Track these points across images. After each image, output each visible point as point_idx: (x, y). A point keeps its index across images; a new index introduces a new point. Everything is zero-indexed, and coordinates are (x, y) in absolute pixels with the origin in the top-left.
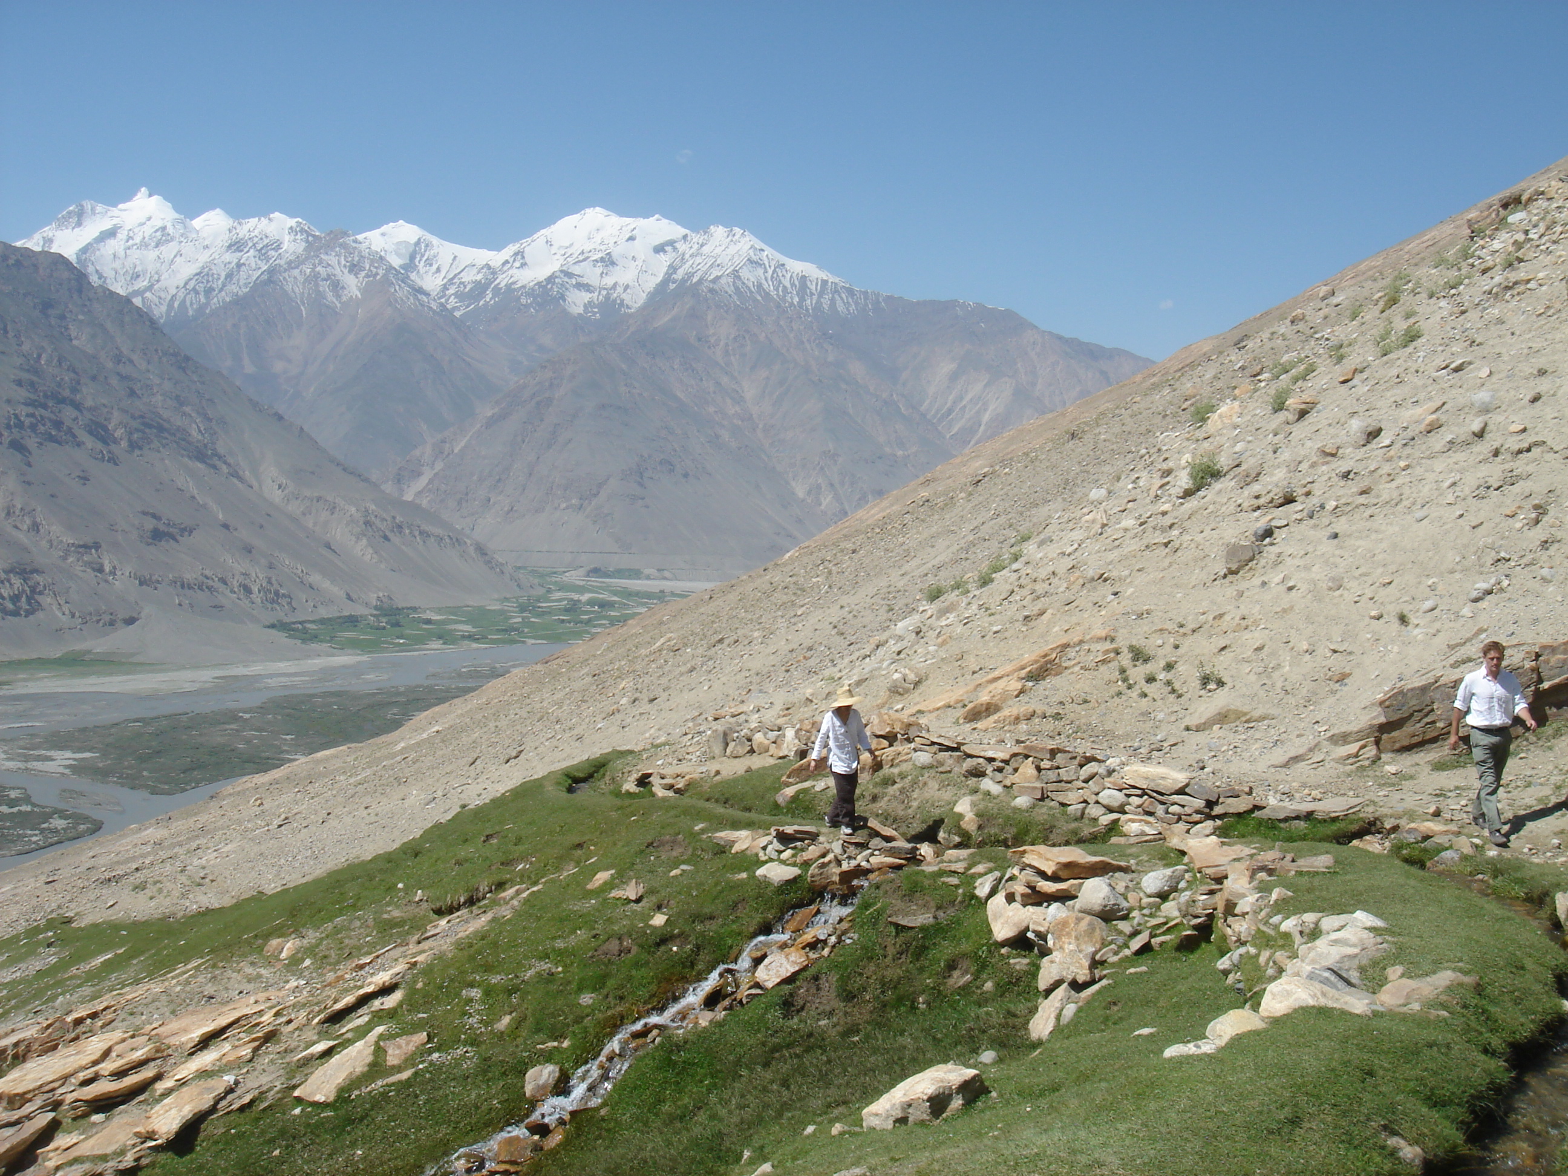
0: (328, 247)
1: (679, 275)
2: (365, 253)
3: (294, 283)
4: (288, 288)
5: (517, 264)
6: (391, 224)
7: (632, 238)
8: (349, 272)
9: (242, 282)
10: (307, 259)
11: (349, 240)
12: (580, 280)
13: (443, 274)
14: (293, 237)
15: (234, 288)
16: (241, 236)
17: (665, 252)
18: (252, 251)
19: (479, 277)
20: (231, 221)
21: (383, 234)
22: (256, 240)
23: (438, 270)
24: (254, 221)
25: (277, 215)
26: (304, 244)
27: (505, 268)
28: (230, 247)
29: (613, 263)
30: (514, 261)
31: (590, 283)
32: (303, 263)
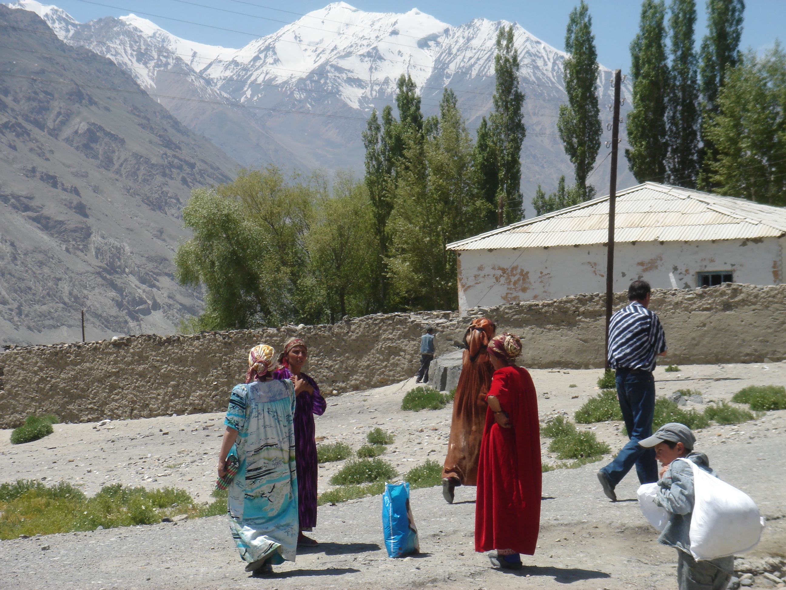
1: (452, 68)
5: (270, 60)
7: (395, 33)
12: (350, 75)
17: (428, 46)
19: (228, 74)
27: (258, 64)
29: (381, 58)
30: (266, 56)
31: (361, 78)
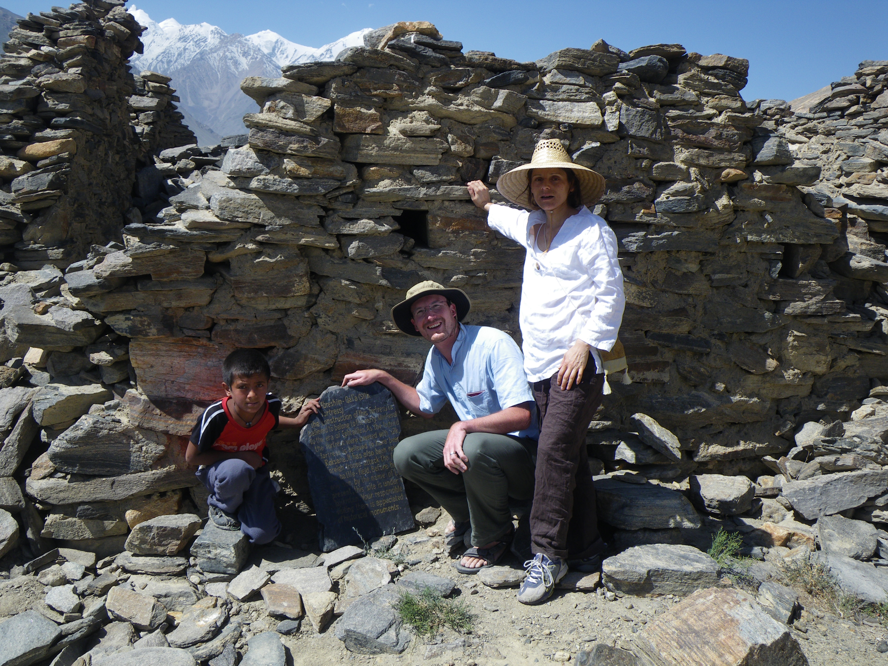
0: (232, 42)
2: (251, 46)
3: (214, 60)
4: (211, 63)
6: (263, 31)
8: (243, 56)
9: (186, 58)
10: (220, 48)
11: (243, 39)
13: (289, 58)
14: (213, 36)
15: (181, 61)
16: (186, 34)
18: (192, 42)
20: (180, 26)
21: (259, 37)
22: (193, 36)
23: (287, 57)
24: (192, 26)
25: (204, 24)
26: (219, 40)
28: (180, 39)
32: (219, 49)
